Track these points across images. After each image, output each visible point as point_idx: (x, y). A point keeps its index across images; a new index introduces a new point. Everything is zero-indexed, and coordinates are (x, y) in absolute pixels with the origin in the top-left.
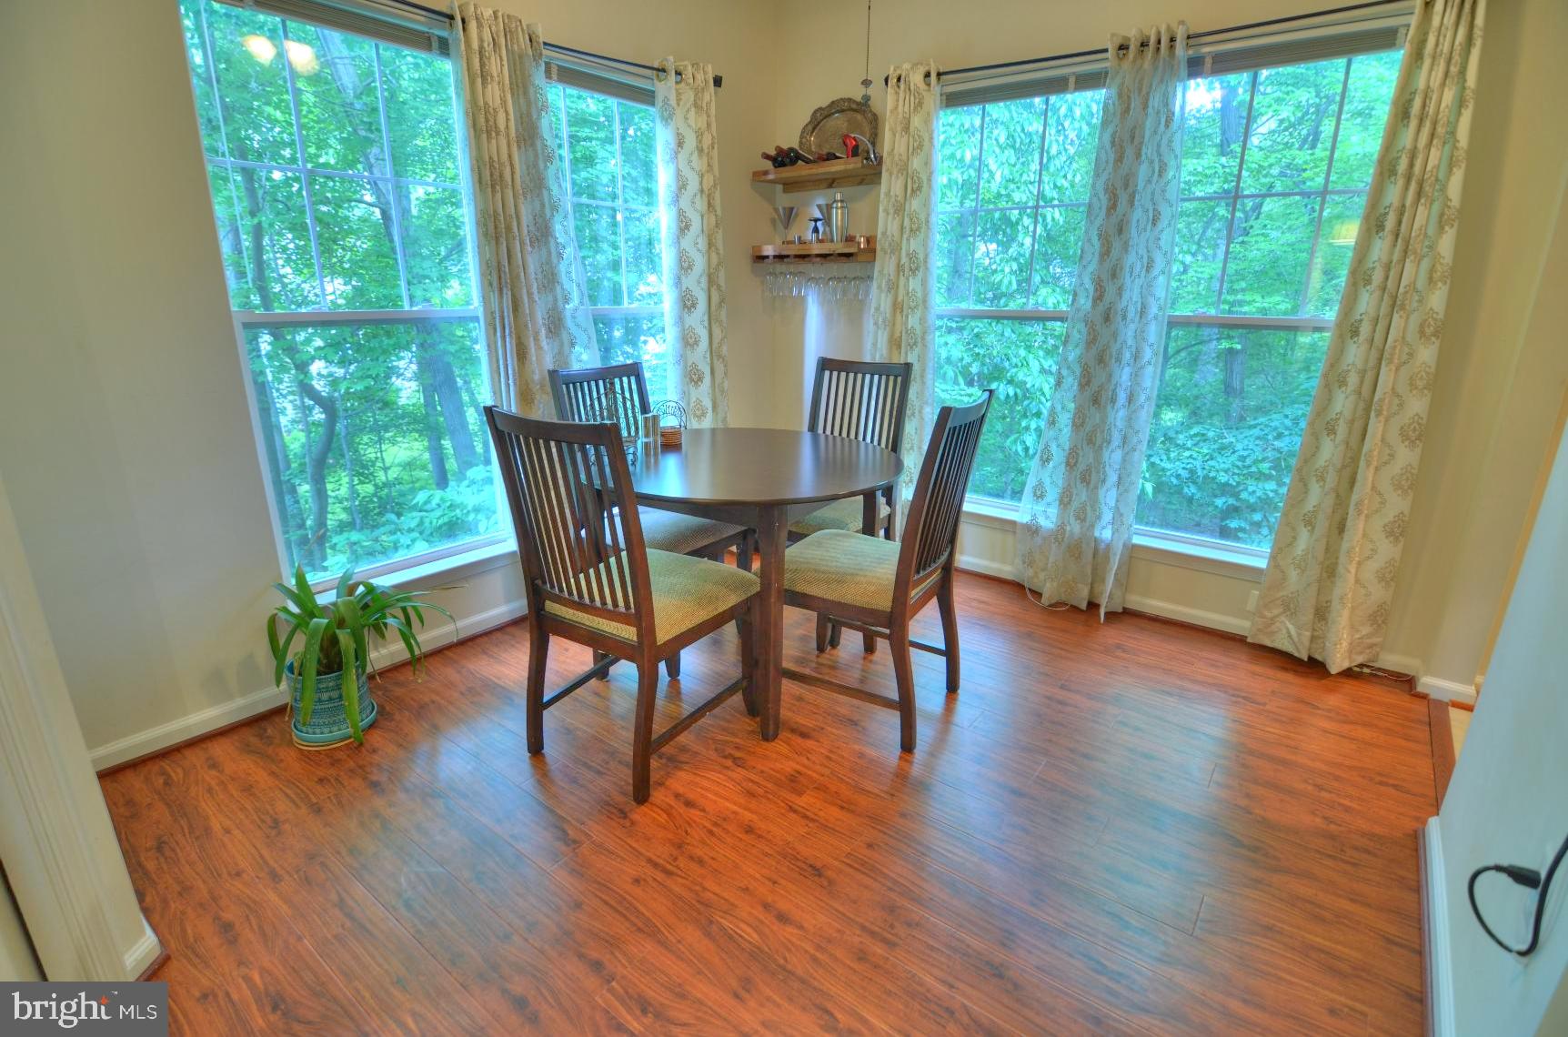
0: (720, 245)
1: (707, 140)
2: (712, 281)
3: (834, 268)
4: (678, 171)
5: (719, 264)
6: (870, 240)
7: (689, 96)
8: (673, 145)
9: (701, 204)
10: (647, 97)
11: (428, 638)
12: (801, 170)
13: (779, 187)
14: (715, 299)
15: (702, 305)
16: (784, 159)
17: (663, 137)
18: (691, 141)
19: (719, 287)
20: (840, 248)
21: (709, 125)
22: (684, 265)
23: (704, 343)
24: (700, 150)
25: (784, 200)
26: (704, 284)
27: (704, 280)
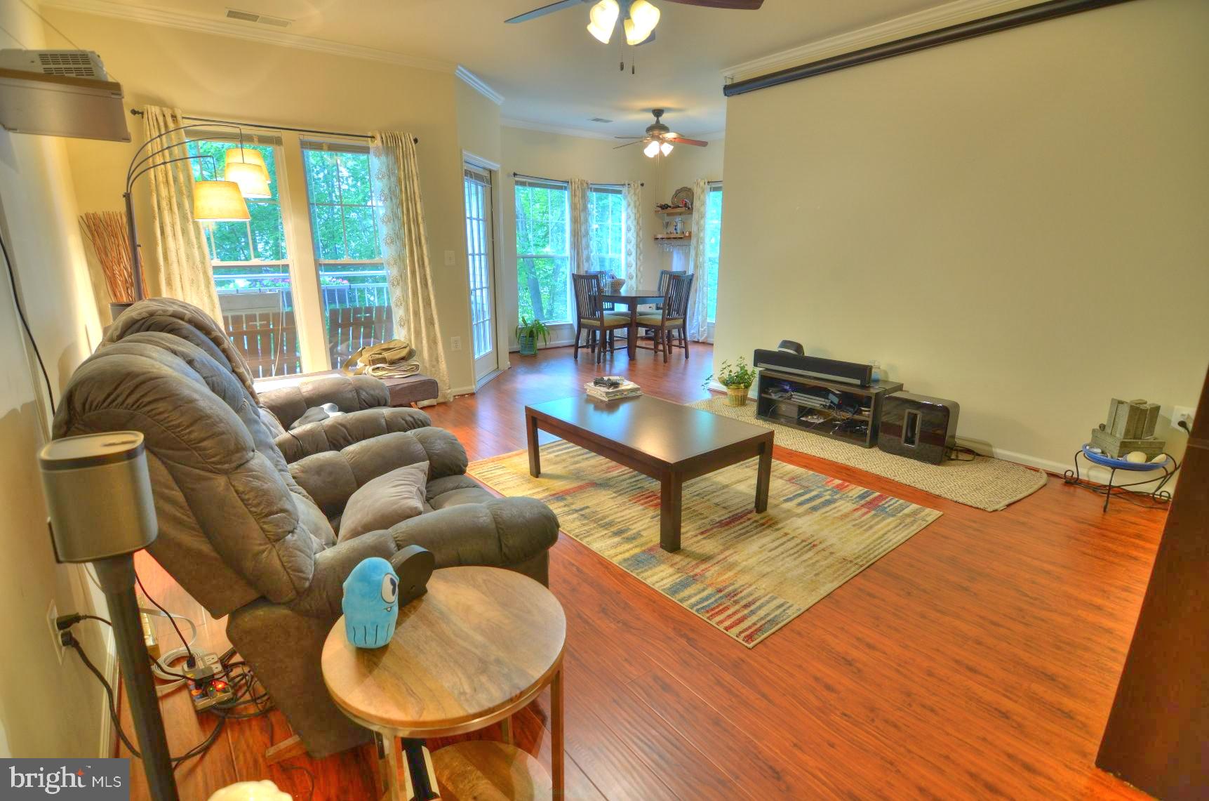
0: (641, 235)
1: (638, 203)
2: (638, 246)
3: (679, 242)
4: (628, 213)
5: (640, 241)
6: (690, 233)
7: (632, 191)
8: (626, 206)
9: (635, 223)
10: (619, 192)
11: (550, 344)
12: (669, 210)
13: (666, 215)
14: (639, 252)
15: (634, 254)
16: (664, 207)
17: (624, 203)
18: (632, 204)
19: (640, 248)
20: (678, 236)
21: (638, 199)
22: (628, 242)
23: (634, 266)
24: (635, 207)
25: (667, 219)
26: (635, 247)
27: (635, 246)
